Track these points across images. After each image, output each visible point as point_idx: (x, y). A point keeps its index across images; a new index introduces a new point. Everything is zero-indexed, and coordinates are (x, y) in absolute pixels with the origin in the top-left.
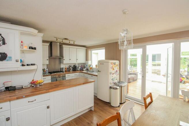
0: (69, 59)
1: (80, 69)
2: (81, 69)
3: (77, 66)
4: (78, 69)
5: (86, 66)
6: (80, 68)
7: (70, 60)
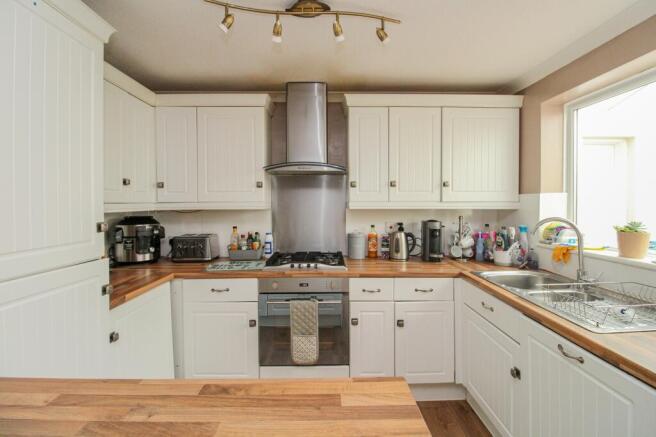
0: (385, 181)
1: (469, 253)
2: (474, 248)
3: (449, 227)
4: (456, 252)
5: (513, 232)
6: (467, 242)
7: (392, 184)
